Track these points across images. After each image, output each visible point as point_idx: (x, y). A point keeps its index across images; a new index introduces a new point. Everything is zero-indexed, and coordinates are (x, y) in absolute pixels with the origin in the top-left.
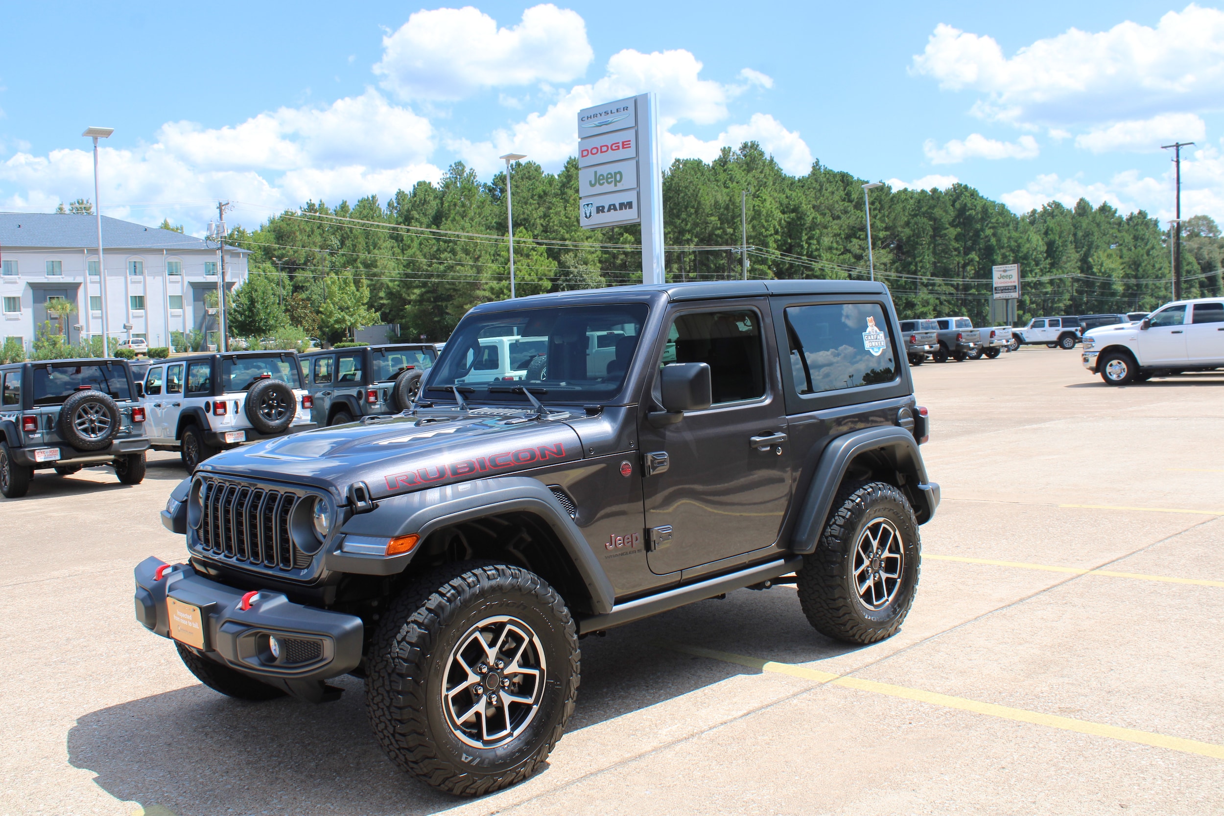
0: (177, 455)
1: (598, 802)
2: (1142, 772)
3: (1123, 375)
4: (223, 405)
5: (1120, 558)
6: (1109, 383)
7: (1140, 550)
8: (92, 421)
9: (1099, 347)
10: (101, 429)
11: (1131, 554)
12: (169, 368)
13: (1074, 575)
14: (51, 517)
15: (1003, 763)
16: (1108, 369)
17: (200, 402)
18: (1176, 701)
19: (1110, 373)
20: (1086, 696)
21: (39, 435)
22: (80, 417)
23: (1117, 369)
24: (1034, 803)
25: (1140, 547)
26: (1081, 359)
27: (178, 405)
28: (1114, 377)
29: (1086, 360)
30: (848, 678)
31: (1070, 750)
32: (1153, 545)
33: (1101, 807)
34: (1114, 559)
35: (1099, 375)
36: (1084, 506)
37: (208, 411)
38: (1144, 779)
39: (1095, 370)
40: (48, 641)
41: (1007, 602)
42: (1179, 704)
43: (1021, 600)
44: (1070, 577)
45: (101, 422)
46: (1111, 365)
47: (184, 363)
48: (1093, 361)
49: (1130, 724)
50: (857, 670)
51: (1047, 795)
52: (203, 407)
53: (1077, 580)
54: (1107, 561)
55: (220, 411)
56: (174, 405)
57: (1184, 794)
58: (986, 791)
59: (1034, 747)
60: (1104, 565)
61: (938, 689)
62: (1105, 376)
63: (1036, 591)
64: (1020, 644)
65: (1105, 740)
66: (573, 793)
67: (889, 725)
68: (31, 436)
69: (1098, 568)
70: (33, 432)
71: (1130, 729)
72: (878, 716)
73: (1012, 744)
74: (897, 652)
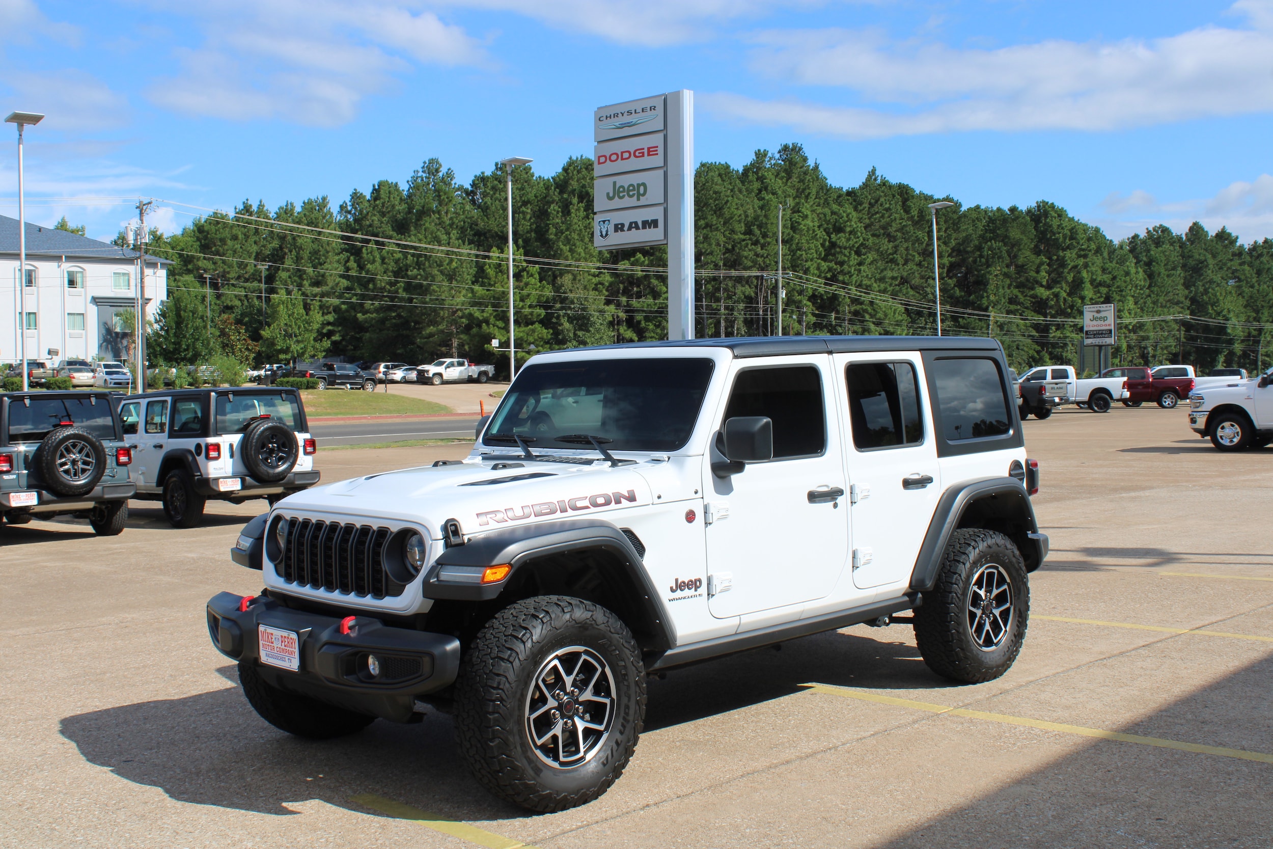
0: (158, 505)
1: (762, 791)
2: (1229, 775)
3: (1236, 440)
4: (217, 447)
5: (1221, 621)
6: (1220, 448)
7: (1240, 614)
8: (74, 462)
9: (1209, 406)
10: (84, 471)
11: (1231, 618)
12: (149, 403)
13: (1174, 634)
14: (46, 567)
15: (1109, 768)
16: (1220, 433)
17: (189, 443)
18: (1263, 729)
19: (1221, 437)
20: (1182, 725)
21: (14, 477)
22: (62, 456)
23: (1229, 432)
24: (1136, 792)
25: (1242, 611)
26: (1188, 420)
27: (161, 447)
28: (1226, 442)
29: (1193, 421)
30: (963, 710)
31: (1168, 760)
32: (1254, 610)
33: (1192, 796)
34: (1214, 621)
35: (1208, 438)
36: (1187, 575)
37: (199, 454)
38: (1230, 779)
39: (1203, 433)
40: (151, 677)
41: (1107, 655)
42: (1265, 731)
43: (1121, 654)
44: (1168, 636)
45: (85, 463)
46: (1223, 428)
47: (169, 399)
48: (1201, 423)
49: (1221, 744)
50: (968, 704)
51: (1147, 788)
52: (193, 450)
53: (1177, 638)
54: (1207, 622)
55: (213, 454)
56: (155, 447)
57: (1262, 788)
58: (1095, 786)
59: (1136, 758)
60: (1203, 626)
61: (1046, 718)
62: (1215, 440)
63: (1135, 646)
64: (1122, 687)
65: (1198, 754)
66: (737, 785)
67: (1005, 743)
68: (6, 477)
69: (1197, 628)
70: (7, 472)
71: (1220, 748)
72: (995, 737)
73: (1116, 756)
74: (1003, 692)
